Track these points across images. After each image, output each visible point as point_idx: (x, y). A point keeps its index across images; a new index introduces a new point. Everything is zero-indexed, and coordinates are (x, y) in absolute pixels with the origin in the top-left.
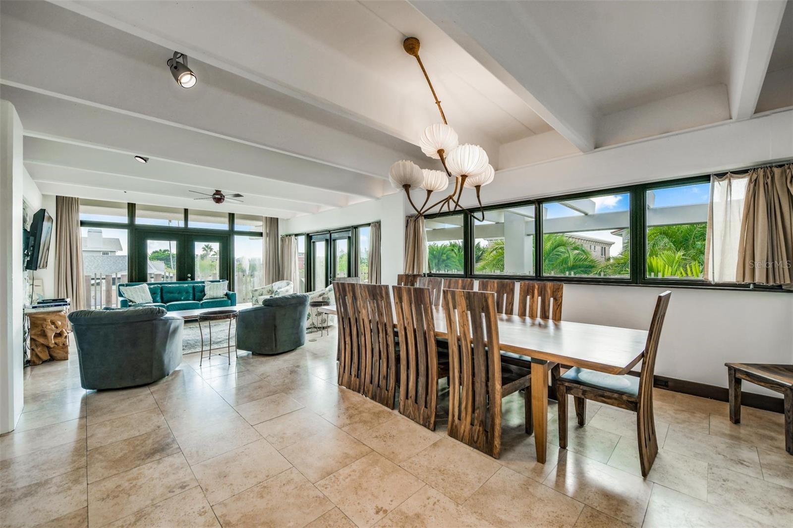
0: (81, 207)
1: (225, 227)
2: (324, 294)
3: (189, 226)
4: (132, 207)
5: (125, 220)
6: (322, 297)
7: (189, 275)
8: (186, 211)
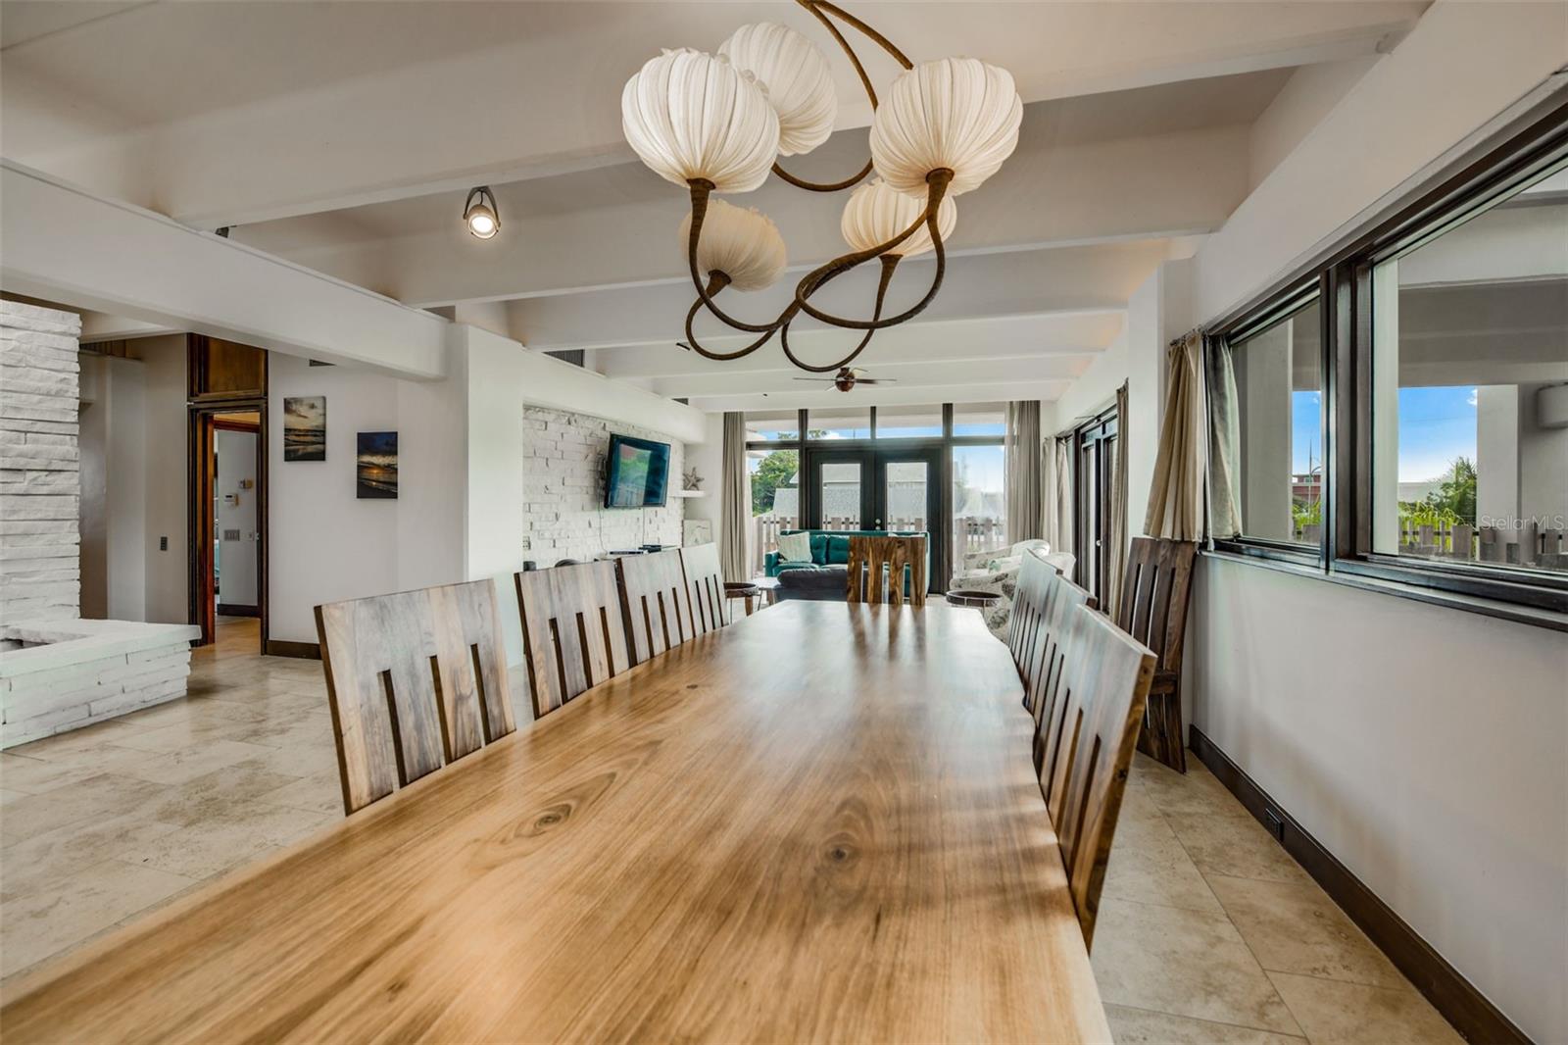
0: (748, 425)
1: (935, 431)
2: (1007, 576)
3: (877, 437)
4: (803, 415)
5: (794, 434)
6: (1000, 584)
7: (878, 521)
8: (873, 409)
